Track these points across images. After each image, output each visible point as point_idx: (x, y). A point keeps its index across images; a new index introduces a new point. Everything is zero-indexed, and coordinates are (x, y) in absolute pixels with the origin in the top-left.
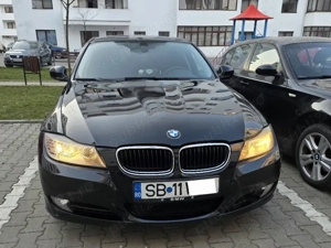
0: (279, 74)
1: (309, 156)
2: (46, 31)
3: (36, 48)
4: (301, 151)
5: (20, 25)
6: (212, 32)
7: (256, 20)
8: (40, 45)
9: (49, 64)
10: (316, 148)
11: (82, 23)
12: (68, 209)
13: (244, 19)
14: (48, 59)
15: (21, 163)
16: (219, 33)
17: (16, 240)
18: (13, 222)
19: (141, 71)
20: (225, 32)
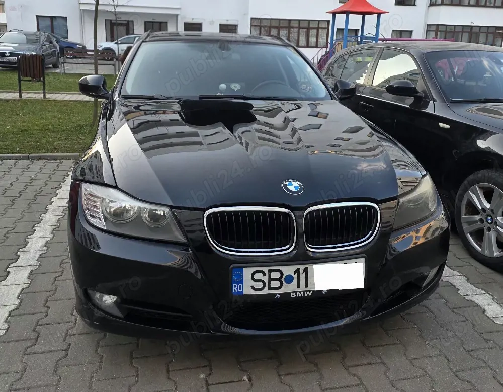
0: (421, 94)
1: (478, 218)
2: (52, 18)
3: (36, 41)
4: (463, 210)
5: (12, 8)
6: (299, 28)
7: (364, 14)
8: (43, 38)
9: (56, 66)
10: (488, 206)
11: (112, 9)
12: (116, 312)
13: (347, 13)
14: (54, 59)
15: (20, 227)
16: (308, 29)
17: (20, 367)
18: (14, 334)
19: (223, 86)
20: (318, 29)
